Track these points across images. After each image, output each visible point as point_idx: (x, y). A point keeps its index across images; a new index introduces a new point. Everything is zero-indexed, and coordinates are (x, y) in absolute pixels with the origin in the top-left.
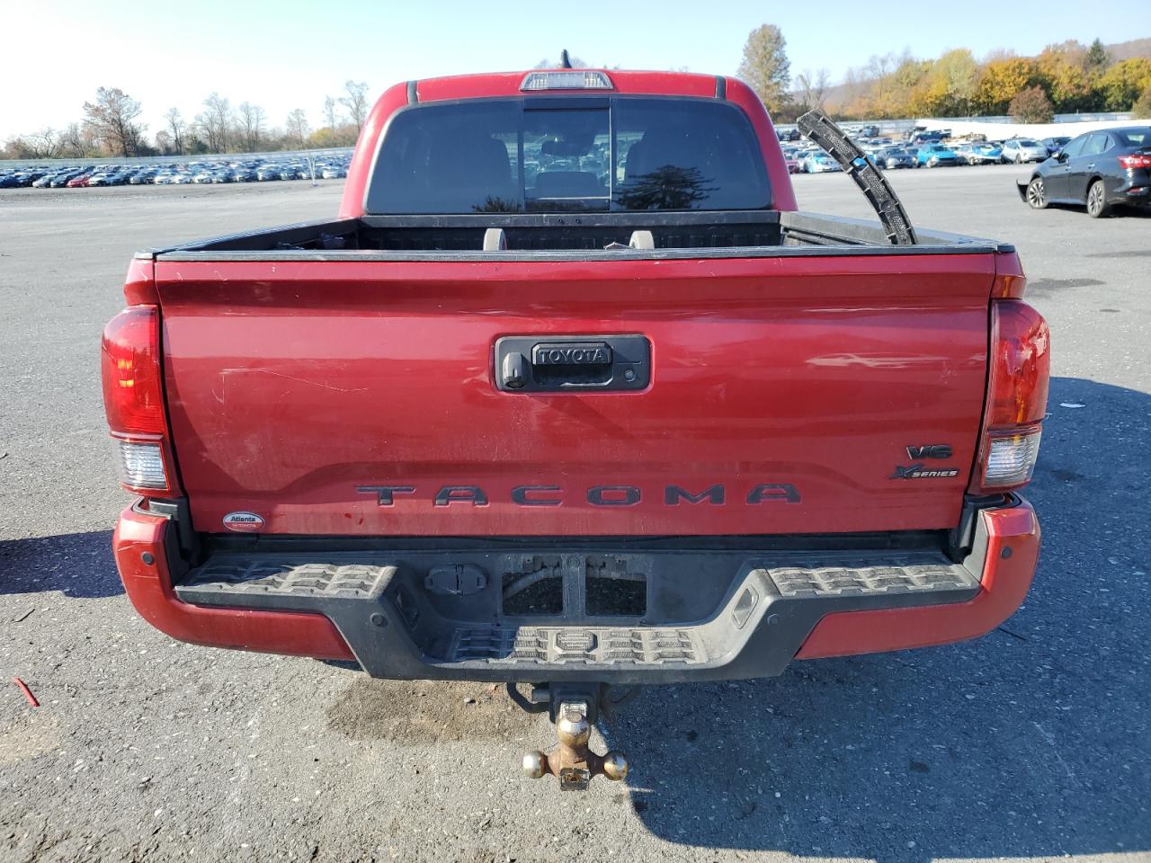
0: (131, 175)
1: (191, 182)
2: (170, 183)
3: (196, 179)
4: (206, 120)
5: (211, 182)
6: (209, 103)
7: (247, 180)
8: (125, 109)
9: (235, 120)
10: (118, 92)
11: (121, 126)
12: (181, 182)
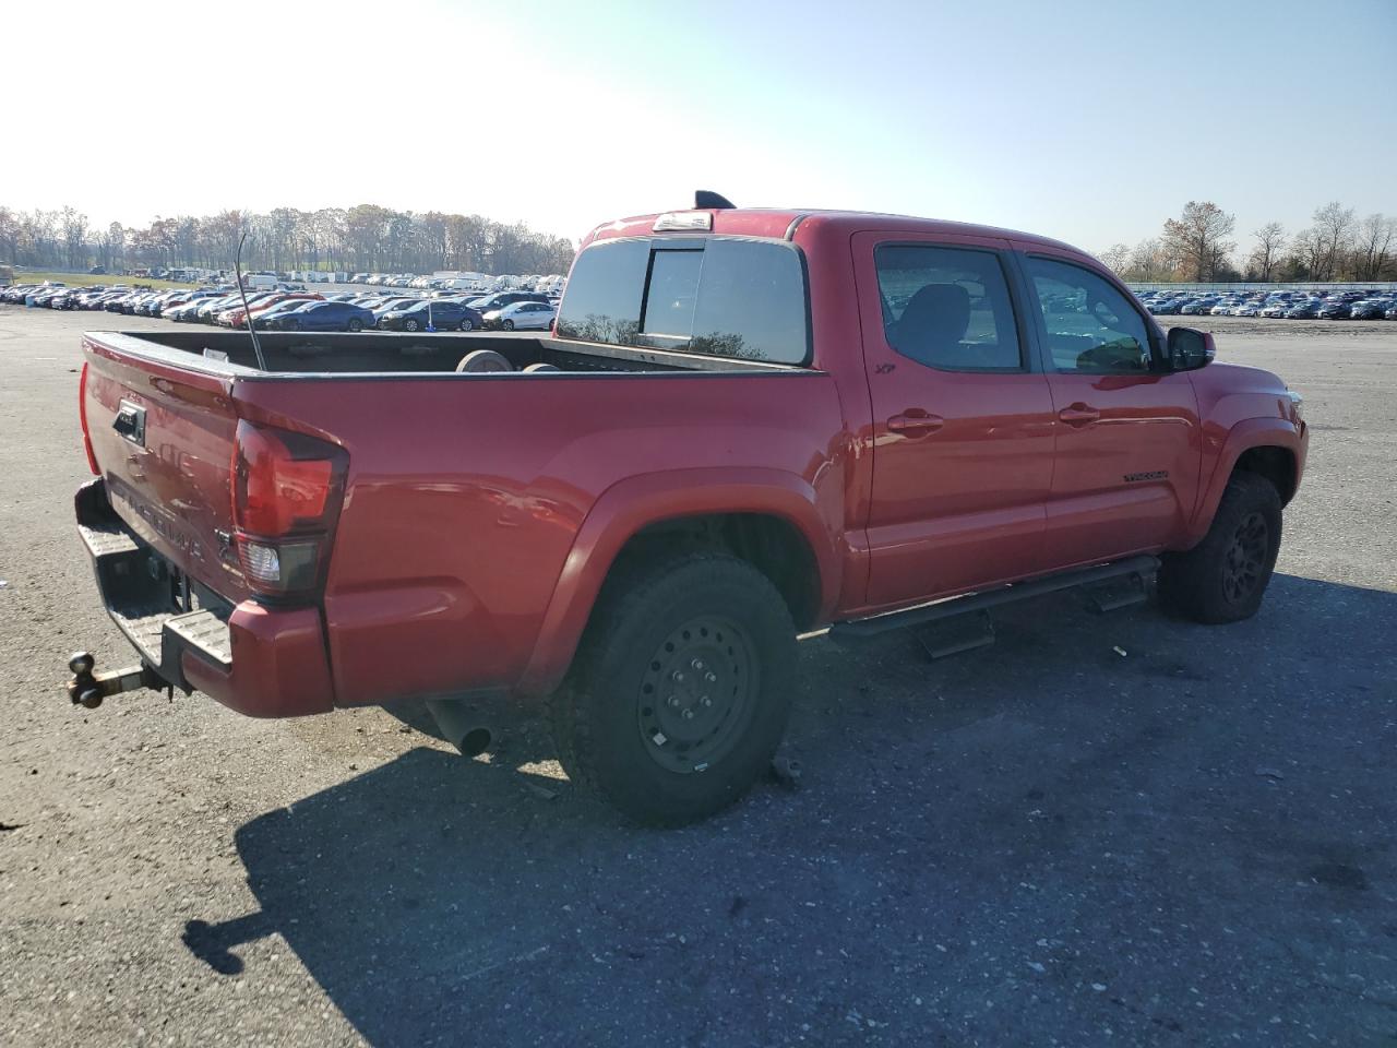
0: (1185, 303)
1: (1256, 315)
2: (1229, 315)
3: (1262, 312)
4: (1313, 240)
5: (1282, 317)
6: (1322, 217)
7: (1334, 317)
8: (1212, 227)
9: (1357, 240)
10: (1210, 207)
11: (1202, 245)
12: (1243, 315)
